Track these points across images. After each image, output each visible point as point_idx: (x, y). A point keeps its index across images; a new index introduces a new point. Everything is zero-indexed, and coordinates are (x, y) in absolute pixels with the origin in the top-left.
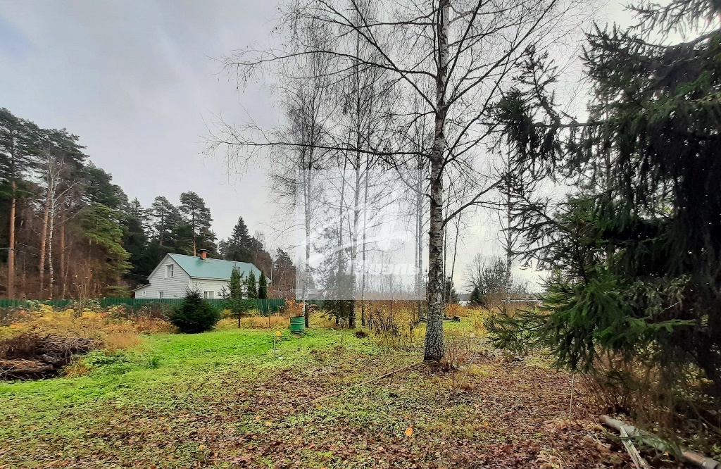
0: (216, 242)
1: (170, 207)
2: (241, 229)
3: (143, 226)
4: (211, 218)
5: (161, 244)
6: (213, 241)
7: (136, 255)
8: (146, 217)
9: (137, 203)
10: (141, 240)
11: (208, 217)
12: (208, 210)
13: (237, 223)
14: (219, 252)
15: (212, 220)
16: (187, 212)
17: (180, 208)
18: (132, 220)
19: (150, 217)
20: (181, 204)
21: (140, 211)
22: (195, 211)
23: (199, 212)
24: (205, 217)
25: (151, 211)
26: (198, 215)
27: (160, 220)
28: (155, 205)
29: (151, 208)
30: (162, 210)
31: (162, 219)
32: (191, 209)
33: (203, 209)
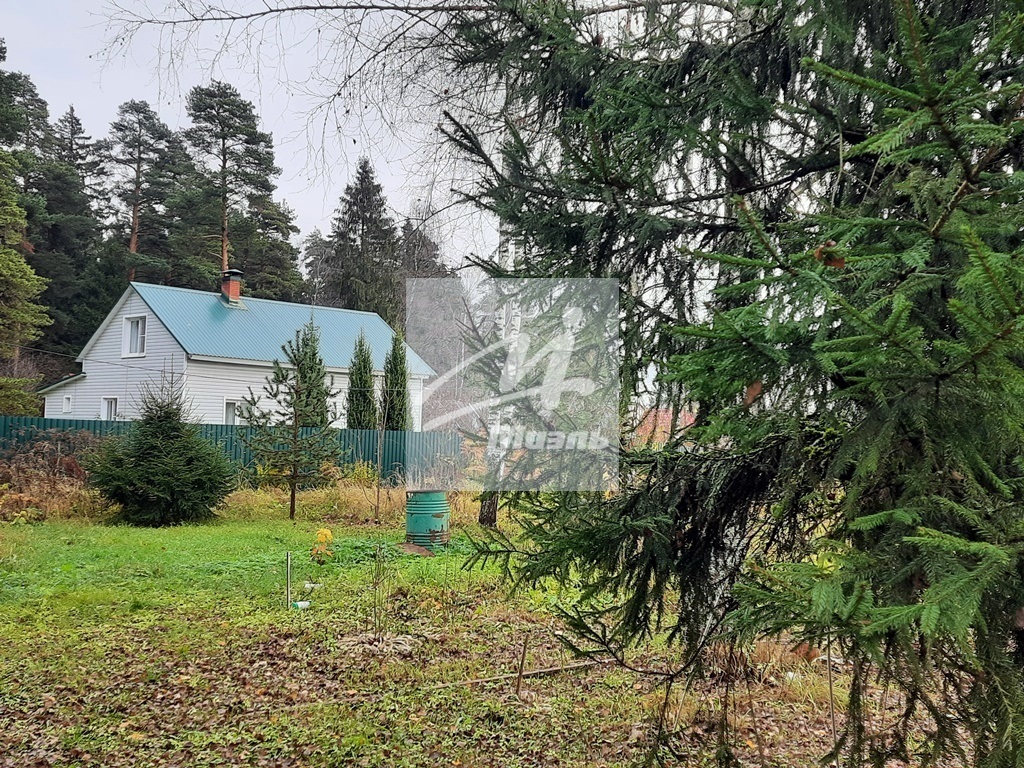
0: (294, 240)
1: (161, 133)
2: (364, 196)
3: (88, 192)
4: (276, 164)
5: (133, 250)
6: (286, 236)
7: (64, 284)
8: (96, 164)
9: (74, 123)
10: (80, 235)
11: (266, 163)
12: (266, 139)
13: (353, 181)
14: (304, 272)
15: (278, 171)
16: (207, 148)
17: (188, 135)
18: (58, 177)
19: (107, 166)
20: (189, 124)
21: (82, 147)
22: (229, 142)
23: (239, 148)
24: (260, 162)
25: (109, 147)
26: (238, 159)
27: (132, 174)
28: (119, 127)
29: (109, 137)
30: (136, 143)
31: (138, 171)
32: (217, 136)
33: (254, 138)
